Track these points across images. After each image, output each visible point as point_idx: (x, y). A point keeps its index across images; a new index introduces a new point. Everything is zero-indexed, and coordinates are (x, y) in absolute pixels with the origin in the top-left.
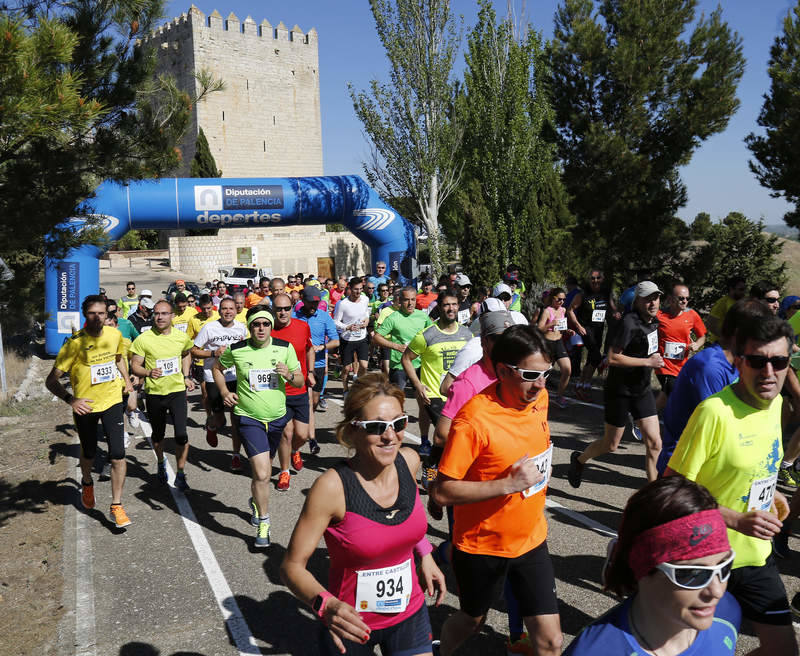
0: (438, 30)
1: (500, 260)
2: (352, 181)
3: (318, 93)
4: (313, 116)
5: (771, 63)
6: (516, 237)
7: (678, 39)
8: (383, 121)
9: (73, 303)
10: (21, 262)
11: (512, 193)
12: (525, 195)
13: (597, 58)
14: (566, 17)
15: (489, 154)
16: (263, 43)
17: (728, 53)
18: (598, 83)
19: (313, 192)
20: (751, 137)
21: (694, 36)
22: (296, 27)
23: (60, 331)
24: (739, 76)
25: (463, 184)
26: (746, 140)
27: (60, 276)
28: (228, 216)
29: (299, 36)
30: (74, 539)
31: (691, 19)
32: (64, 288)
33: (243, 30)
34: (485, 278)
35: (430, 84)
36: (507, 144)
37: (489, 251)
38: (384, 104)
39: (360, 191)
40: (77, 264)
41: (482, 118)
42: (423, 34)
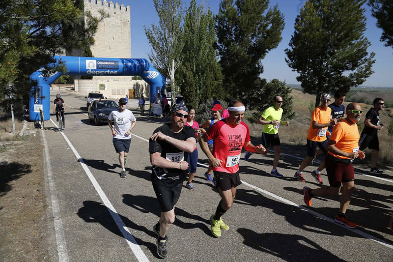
0: (177, 7)
1: (196, 91)
2: (144, 61)
3: (130, 30)
4: (128, 38)
5: (295, 24)
6: (202, 82)
7: (262, 15)
8: (156, 39)
9: (40, 101)
11: (201, 67)
12: (205, 68)
13: (234, 20)
14: (223, 5)
15: (193, 53)
16: (110, 9)
17: (279, 20)
18: (233, 29)
19: (130, 64)
20: (287, 50)
21: (267, 14)
22: (122, 4)
23: (35, 111)
24: (282, 29)
25: (184, 64)
26: (285, 51)
28: (99, 71)
29: (123, 8)
30: (48, 182)
31: (267, 8)
33: (103, 4)
35: (173, 27)
36: (200, 50)
37: (192, 87)
38: (156, 33)
39: (146, 64)
42: (171, 8)
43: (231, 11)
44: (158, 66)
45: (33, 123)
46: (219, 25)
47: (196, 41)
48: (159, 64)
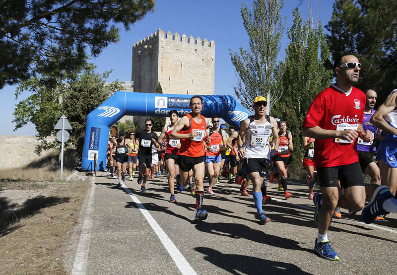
0: (273, 24)
2: (228, 98)
3: (214, 69)
4: (211, 80)
8: (245, 66)
9: (96, 146)
11: (307, 103)
14: (339, 5)
16: (189, 46)
18: (356, 36)
19: (209, 102)
22: (205, 39)
23: (89, 159)
25: (283, 99)
27: (91, 133)
28: (169, 111)
29: (206, 43)
32: (93, 139)
33: (181, 40)
35: (268, 48)
36: (306, 79)
37: (295, 130)
38: (245, 59)
39: (232, 102)
40: (100, 129)
41: (293, 71)
42: (266, 26)
43: (351, 10)
44: (247, 102)
45: (85, 173)
46: (333, 34)
48: (248, 100)
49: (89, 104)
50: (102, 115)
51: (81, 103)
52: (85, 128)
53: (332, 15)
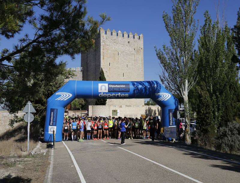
0: (189, 26)
1: (214, 112)
2: (155, 83)
3: (143, 56)
4: (141, 64)
6: (220, 103)
8: (167, 59)
9: (54, 123)
10: (39, 108)
11: (218, 86)
12: (224, 87)
15: (208, 72)
16: (124, 39)
19: (140, 86)
22: (136, 34)
23: (49, 133)
25: (198, 83)
27: (51, 113)
28: (110, 94)
29: (137, 37)
32: (52, 118)
33: (118, 35)
34: (207, 119)
36: (216, 67)
37: (209, 108)
38: (168, 53)
39: (157, 86)
40: (57, 109)
41: (205, 59)
42: (183, 28)
44: (170, 87)
45: (46, 144)
47: (211, 60)
48: (170, 85)
49: (49, 90)
50: (59, 99)
51: (43, 90)
52: (46, 109)
53: (237, 20)
